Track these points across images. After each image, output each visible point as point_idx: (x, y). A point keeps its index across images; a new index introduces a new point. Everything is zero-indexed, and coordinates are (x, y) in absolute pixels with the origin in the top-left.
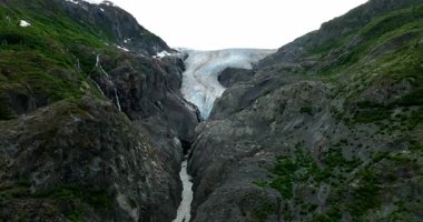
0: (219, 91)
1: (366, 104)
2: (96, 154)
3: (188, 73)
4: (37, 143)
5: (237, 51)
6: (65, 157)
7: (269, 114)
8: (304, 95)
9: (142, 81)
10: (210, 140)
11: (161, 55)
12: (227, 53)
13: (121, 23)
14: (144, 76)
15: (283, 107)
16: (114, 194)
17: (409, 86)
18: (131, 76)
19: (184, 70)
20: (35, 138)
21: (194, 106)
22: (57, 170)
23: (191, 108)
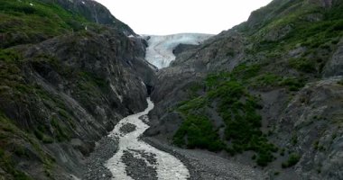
0: (173, 58)
1: (265, 42)
2: (98, 59)
3: (150, 48)
4: (66, 48)
5: (187, 35)
6: (81, 56)
7: (206, 59)
8: (229, 45)
9: (117, 44)
10: (166, 77)
11: (131, 36)
12: (180, 36)
13: (98, 13)
14: (119, 41)
15: (215, 54)
16: (108, 82)
17: (290, 28)
18: (110, 40)
19: (147, 46)
20: (64, 45)
21: (155, 67)
22: (78, 62)
23: (152, 68)
